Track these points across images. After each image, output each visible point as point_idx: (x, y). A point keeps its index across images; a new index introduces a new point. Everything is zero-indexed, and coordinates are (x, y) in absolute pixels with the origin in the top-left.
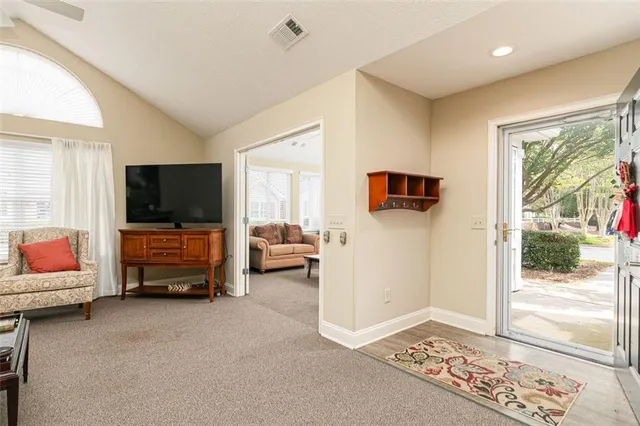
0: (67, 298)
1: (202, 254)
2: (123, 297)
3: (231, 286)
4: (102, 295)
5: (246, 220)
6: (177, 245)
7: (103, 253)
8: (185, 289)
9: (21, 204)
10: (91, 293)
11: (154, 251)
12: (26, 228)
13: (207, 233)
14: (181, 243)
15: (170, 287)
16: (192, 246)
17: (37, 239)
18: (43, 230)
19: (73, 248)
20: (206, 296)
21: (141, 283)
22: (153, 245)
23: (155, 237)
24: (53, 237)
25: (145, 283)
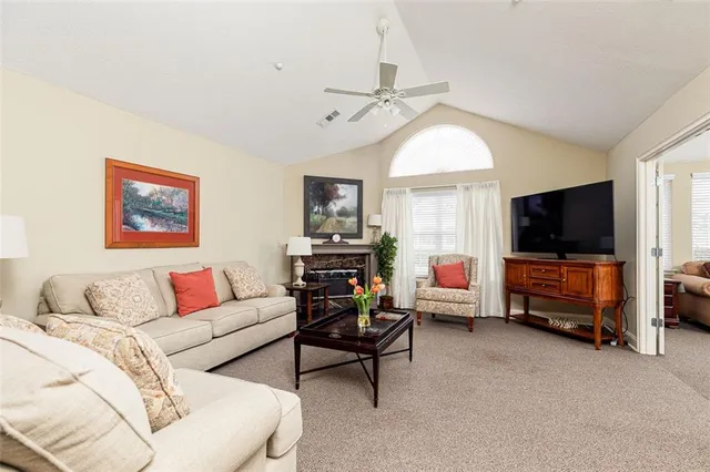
0: (457, 310)
1: (585, 290)
2: (507, 319)
3: (633, 336)
4: (492, 315)
5: (657, 252)
6: (556, 277)
7: (492, 278)
8: (568, 326)
9: (438, 236)
10: (473, 310)
11: (533, 281)
12: (440, 254)
13: (592, 266)
14: (561, 275)
15: (551, 322)
16: (573, 281)
17: (445, 263)
18: (449, 256)
19: (467, 272)
20: (591, 341)
21: (526, 311)
22: (534, 274)
23: (535, 267)
24: (455, 261)
25: (530, 312)
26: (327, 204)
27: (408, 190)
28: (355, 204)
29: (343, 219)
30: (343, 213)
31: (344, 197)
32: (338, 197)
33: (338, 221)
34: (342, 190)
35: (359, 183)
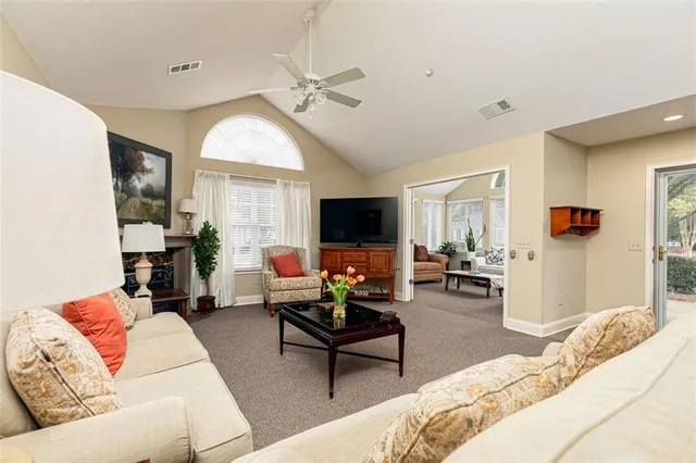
1: (384, 267)
3: (399, 293)
5: (412, 241)
6: (364, 260)
11: (346, 264)
13: (389, 251)
14: (368, 258)
15: (356, 292)
16: (376, 261)
19: (298, 262)
22: (345, 259)
23: (347, 253)
24: (284, 252)
26: (129, 177)
27: (227, 175)
28: (163, 183)
29: (149, 200)
30: (148, 193)
31: (150, 171)
32: (144, 171)
33: (144, 204)
34: (149, 161)
35: (168, 156)
